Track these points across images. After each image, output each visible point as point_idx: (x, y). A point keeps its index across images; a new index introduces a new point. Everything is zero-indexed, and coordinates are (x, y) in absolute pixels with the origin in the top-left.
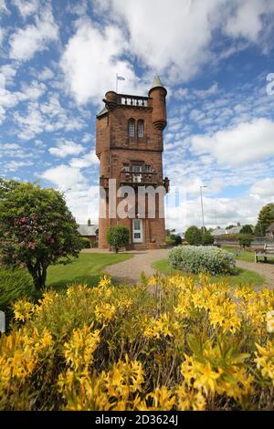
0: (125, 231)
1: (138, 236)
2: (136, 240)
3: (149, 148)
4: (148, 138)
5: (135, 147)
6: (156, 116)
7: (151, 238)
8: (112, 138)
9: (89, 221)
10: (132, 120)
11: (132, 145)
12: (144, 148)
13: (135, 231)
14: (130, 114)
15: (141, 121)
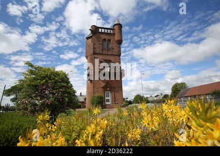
0: (101, 98)
1: (108, 100)
2: (107, 103)
3: (114, 53)
4: (113, 49)
5: (106, 53)
6: (117, 37)
7: (115, 102)
8: (94, 48)
9: (81, 94)
10: (105, 40)
11: (105, 52)
12: (111, 54)
13: (106, 98)
14: (104, 37)
15: (109, 40)
